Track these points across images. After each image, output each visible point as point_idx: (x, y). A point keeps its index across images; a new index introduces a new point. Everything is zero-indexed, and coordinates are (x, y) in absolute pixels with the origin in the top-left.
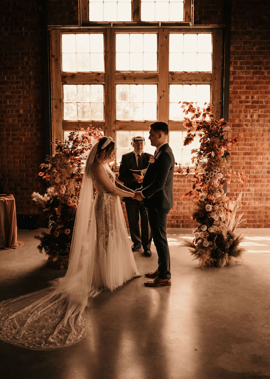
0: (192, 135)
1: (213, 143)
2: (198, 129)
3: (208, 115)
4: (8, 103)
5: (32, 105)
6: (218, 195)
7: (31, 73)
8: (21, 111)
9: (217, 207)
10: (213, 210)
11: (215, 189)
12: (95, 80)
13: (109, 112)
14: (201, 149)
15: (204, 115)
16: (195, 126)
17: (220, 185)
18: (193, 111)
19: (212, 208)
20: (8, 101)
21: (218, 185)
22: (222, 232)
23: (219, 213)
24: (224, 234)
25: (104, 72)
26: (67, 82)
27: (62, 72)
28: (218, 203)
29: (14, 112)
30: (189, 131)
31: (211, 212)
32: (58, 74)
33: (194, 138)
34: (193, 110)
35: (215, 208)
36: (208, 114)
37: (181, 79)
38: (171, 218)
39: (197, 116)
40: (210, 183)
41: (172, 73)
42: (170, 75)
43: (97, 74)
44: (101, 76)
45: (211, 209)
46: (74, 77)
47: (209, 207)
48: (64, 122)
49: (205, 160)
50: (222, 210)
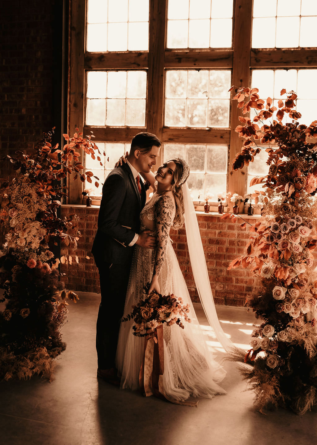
0: (253, 151)
1: (291, 167)
2: (267, 138)
3: (289, 113)
4: (6, 99)
5: (39, 102)
6: (301, 269)
7: (39, 54)
8: (24, 111)
9: (297, 293)
10: (288, 299)
11: (293, 256)
12: (134, 63)
13: (154, 113)
14: (269, 177)
15: (280, 114)
16: (261, 135)
17: (304, 249)
18: (259, 106)
19: (287, 293)
20: (6, 96)
21: (301, 250)
22: (303, 342)
23: (299, 304)
24: (308, 348)
25: (148, 52)
26: (92, 67)
27: (86, 52)
28: (300, 285)
29: (14, 111)
30: (248, 142)
31: (282, 302)
32: (80, 55)
33: (257, 158)
34: (258, 103)
35: (293, 295)
36: (288, 111)
37: (272, 60)
38: (246, 291)
39: (267, 115)
40: (285, 244)
41: (256, 51)
42: (253, 54)
43: (136, 55)
44: (142, 57)
45: (282, 296)
46: (103, 59)
47: (281, 292)
48: (86, 128)
49: (277, 199)
50: (307, 299)
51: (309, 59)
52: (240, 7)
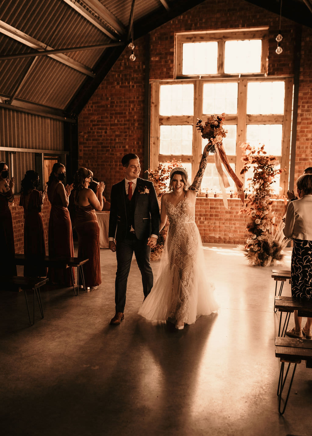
0: (248, 167)
1: (263, 173)
2: (253, 162)
3: (262, 152)
4: (117, 141)
5: (135, 142)
6: (266, 212)
7: (136, 117)
8: (127, 147)
9: (265, 221)
10: (261, 224)
11: (263, 207)
12: (186, 122)
13: (196, 147)
14: (254, 177)
15: (259, 152)
16: (251, 160)
17: (268, 205)
18: (250, 149)
19: (261, 221)
20: (117, 139)
21: (266, 205)
22: (267, 240)
23: (265, 225)
24: (269, 242)
25: (193, 116)
26: (163, 123)
27: (160, 115)
28: (266, 219)
29: (122, 147)
30: (246, 164)
31: (259, 225)
32: (156, 117)
33: (249, 170)
34: (250, 148)
35: (263, 222)
36: (262, 151)
37: (257, 120)
38: (245, 236)
39: (253, 153)
40: (260, 203)
41: (249, 116)
42: (248, 117)
43: (187, 117)
44: (190, 118)
45: (259, 222)
46: (169, 119)
47: (258, 221)
48: (160, 155)
49: (257, 186)
50: (268, 224)
51: (276, 120)
52: (241, 93)
